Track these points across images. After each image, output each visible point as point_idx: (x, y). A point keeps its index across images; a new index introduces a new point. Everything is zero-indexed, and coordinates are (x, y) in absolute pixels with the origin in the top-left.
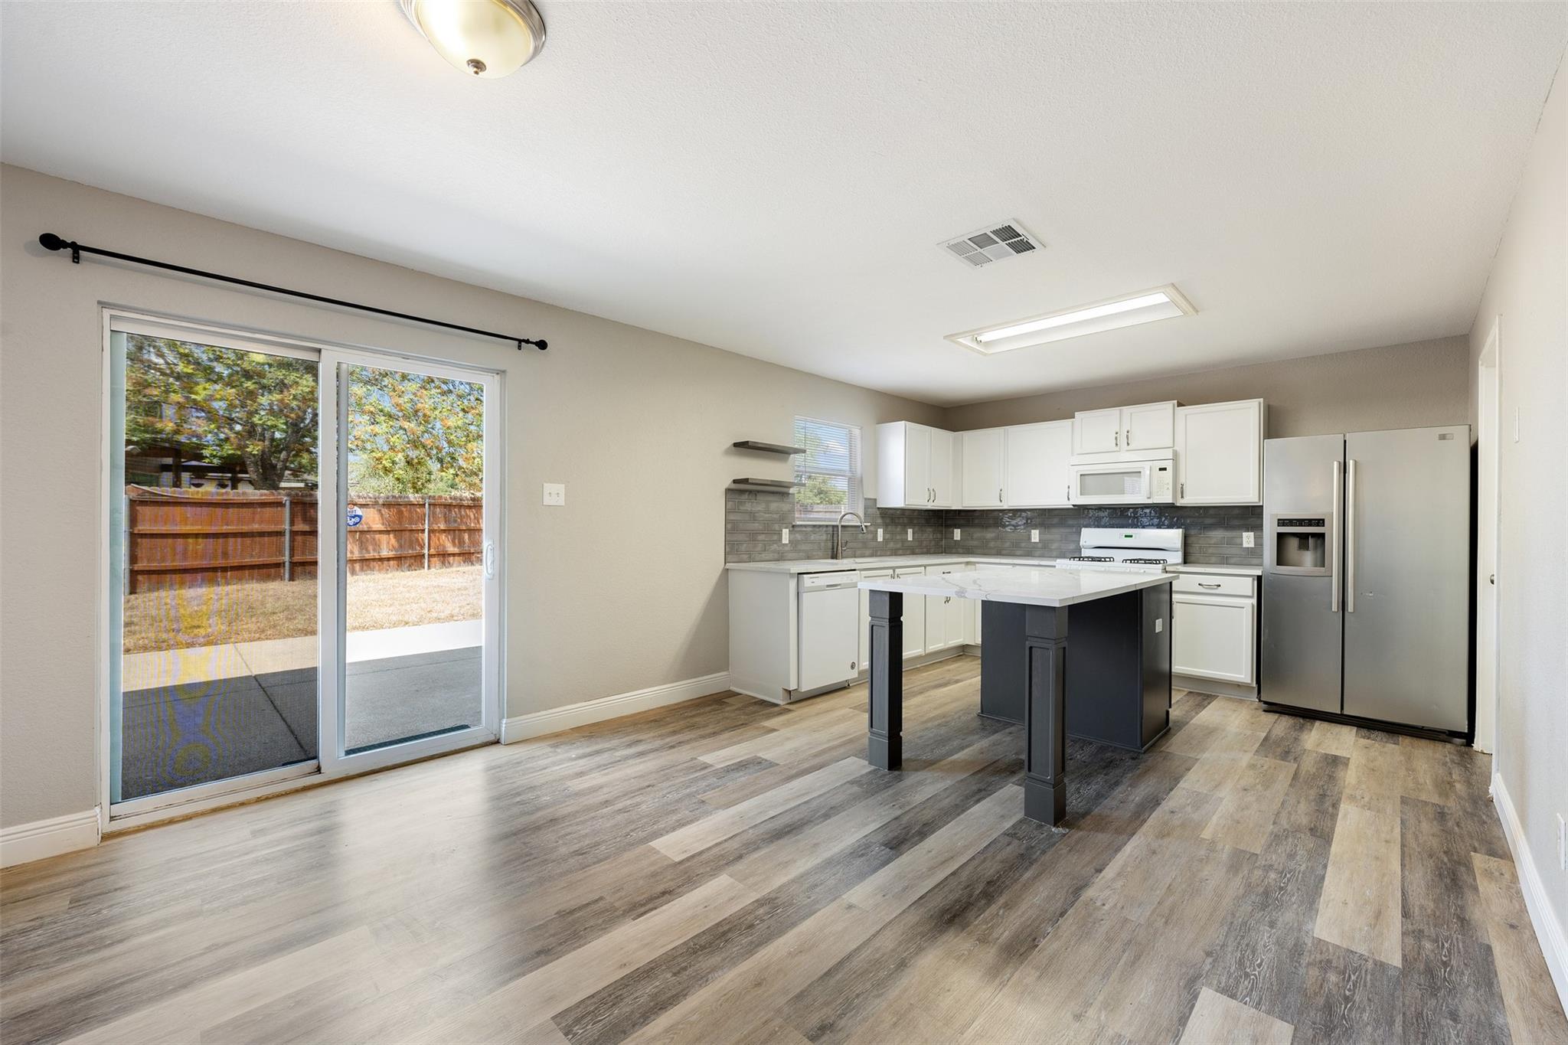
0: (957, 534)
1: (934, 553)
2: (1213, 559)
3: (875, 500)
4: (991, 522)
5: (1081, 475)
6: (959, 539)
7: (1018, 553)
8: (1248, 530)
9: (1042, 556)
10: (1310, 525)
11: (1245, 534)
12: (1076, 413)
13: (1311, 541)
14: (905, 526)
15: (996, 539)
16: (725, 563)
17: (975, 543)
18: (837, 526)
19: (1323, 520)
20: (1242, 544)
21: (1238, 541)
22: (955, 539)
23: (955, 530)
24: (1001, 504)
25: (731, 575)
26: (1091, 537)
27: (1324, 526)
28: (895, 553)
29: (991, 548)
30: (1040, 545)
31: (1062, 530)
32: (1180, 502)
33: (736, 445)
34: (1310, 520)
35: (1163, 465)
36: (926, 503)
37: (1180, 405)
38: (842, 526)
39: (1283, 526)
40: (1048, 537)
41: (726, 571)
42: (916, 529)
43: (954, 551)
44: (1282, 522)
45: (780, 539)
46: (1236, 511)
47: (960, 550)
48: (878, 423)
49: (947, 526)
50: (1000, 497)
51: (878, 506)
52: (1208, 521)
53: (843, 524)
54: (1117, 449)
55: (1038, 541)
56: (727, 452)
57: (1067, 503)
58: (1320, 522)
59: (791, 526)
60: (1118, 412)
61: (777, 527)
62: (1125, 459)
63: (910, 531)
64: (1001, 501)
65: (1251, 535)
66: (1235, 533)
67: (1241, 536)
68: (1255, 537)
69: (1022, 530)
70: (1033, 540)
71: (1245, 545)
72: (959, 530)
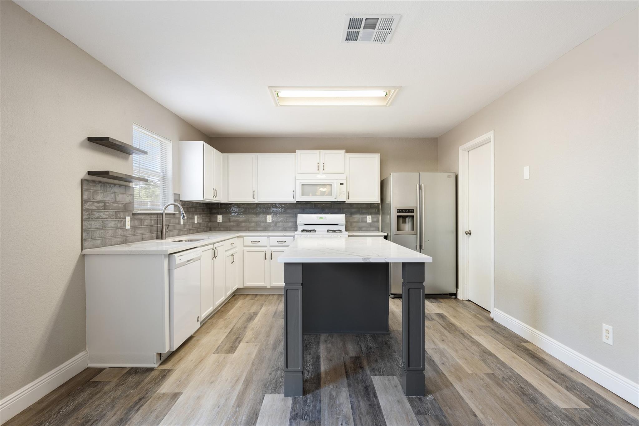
0: (220, 219)
1: (206, 231)
2: (356, 229)
3: (179, 195)
5: (302, 185)
6: (221, 221)
7: (259, 229)
9: (273, 230)
10: (409, 212)
11: (368, 217)
12: (297, 150)
13: (407, 219)
14: (194, 213)
15: (246, 221)
16: (82, 250)
17: (232, 224)
18: (162, 214)
19: (413, 210)
20: (367, 221)
21: (365, 219)
22: (218, 221)
23: (218, 216)
25: (86, 259)
26: (303, 218)
27: (413, 212)
28: (189, 232)
29: (243, 227)
30: (272, 225)
31: (285, 215)
32: (348, 201)
33: (90, 139)
34: (409, 210)
35: (342, 182)
36: (212, 198)
37: (347, 152)
38: (166, 214)
39: (399, 212)
40: (277, 219)
41: (83, 256)
42: (199, 216)
43: (217, 229)
44: (399, 211)
45: (124, 225)
46: (365, 206)
47: (222, 229)
48: (180, 140)
49: (212, 213)
50: (254, 196)
51: (181, 199)
52: (353, 210)
53: (166, 212)
54: (318, 172)
55: (271, 222)
56: (82, 145)
57: (294, 200)
58: (412, 211)
59: (131, 214)
60: (319, 152)
61: (122, 215)
62: (321, 177)
63: (196, 217)
64: (254, 198)
65: (370, 216)
66: (364, 216)
67: (367, 218)
68: (372, 218)
69: (261, 216)
70: (268, 221)
71: (368, 222)
72: (221, 216)
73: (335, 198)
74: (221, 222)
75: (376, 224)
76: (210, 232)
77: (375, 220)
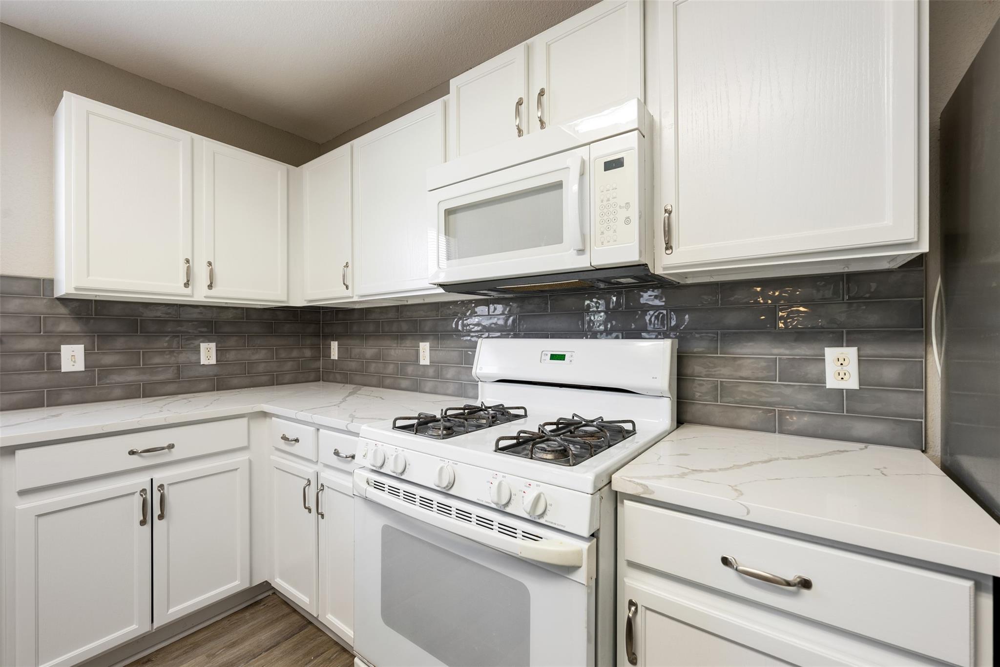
0: (335, 350)
2: (748, 417)
4: (371, 328)
5: (449, 212)
6: (336, 357)
7: (405, 383)
8: (838, 342)
11: (831, 353)
12: (451, 82)
14: (183, 340)
15: (377, 357)
17: (355, 365)
20: (824, 382)
21: (812, 370)
22: (332, 358)
23: (332, 342)
24: (348, 293)
30: (428, 372)
35: (614, 151)
40: (442, 355)
49: (323, 336)
51: (55, 296)
52: (732, 319)
55: (429, 364)
63: (204, 348)
65: (851, 353)
66: (803, 350)
67: (821, 359)
68: (862, 361)
69: (408, 343)
70: (422, 362)
71: (831, 383)
72: (337, 342)
73: (581, 251)
74: (337, 359)
75: (900, 401)
76: (321, 382)
77: (890, 373)
